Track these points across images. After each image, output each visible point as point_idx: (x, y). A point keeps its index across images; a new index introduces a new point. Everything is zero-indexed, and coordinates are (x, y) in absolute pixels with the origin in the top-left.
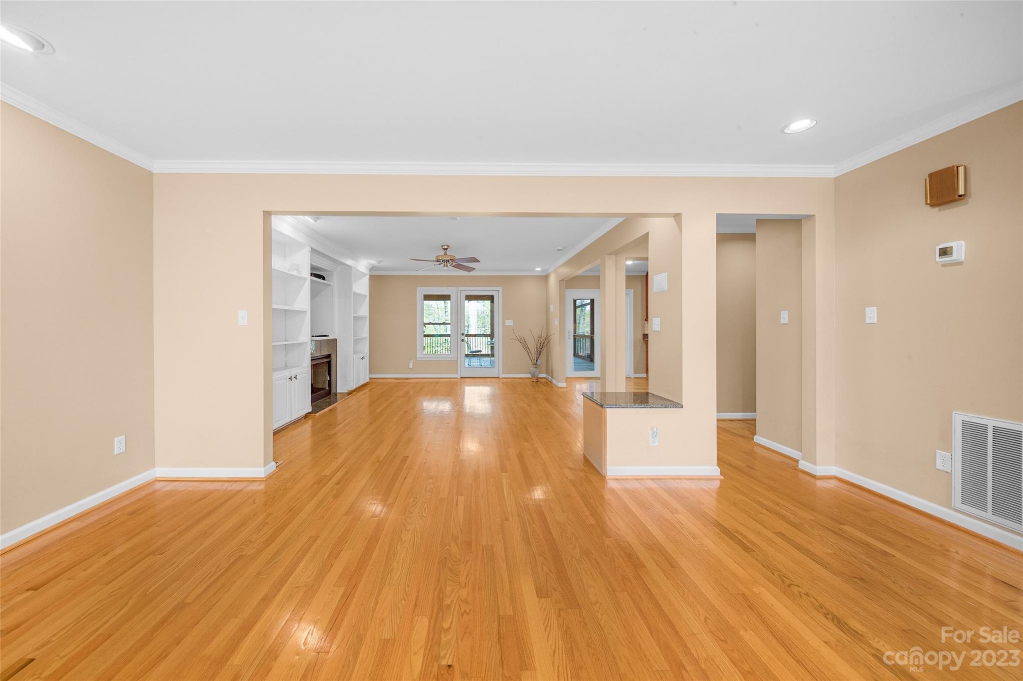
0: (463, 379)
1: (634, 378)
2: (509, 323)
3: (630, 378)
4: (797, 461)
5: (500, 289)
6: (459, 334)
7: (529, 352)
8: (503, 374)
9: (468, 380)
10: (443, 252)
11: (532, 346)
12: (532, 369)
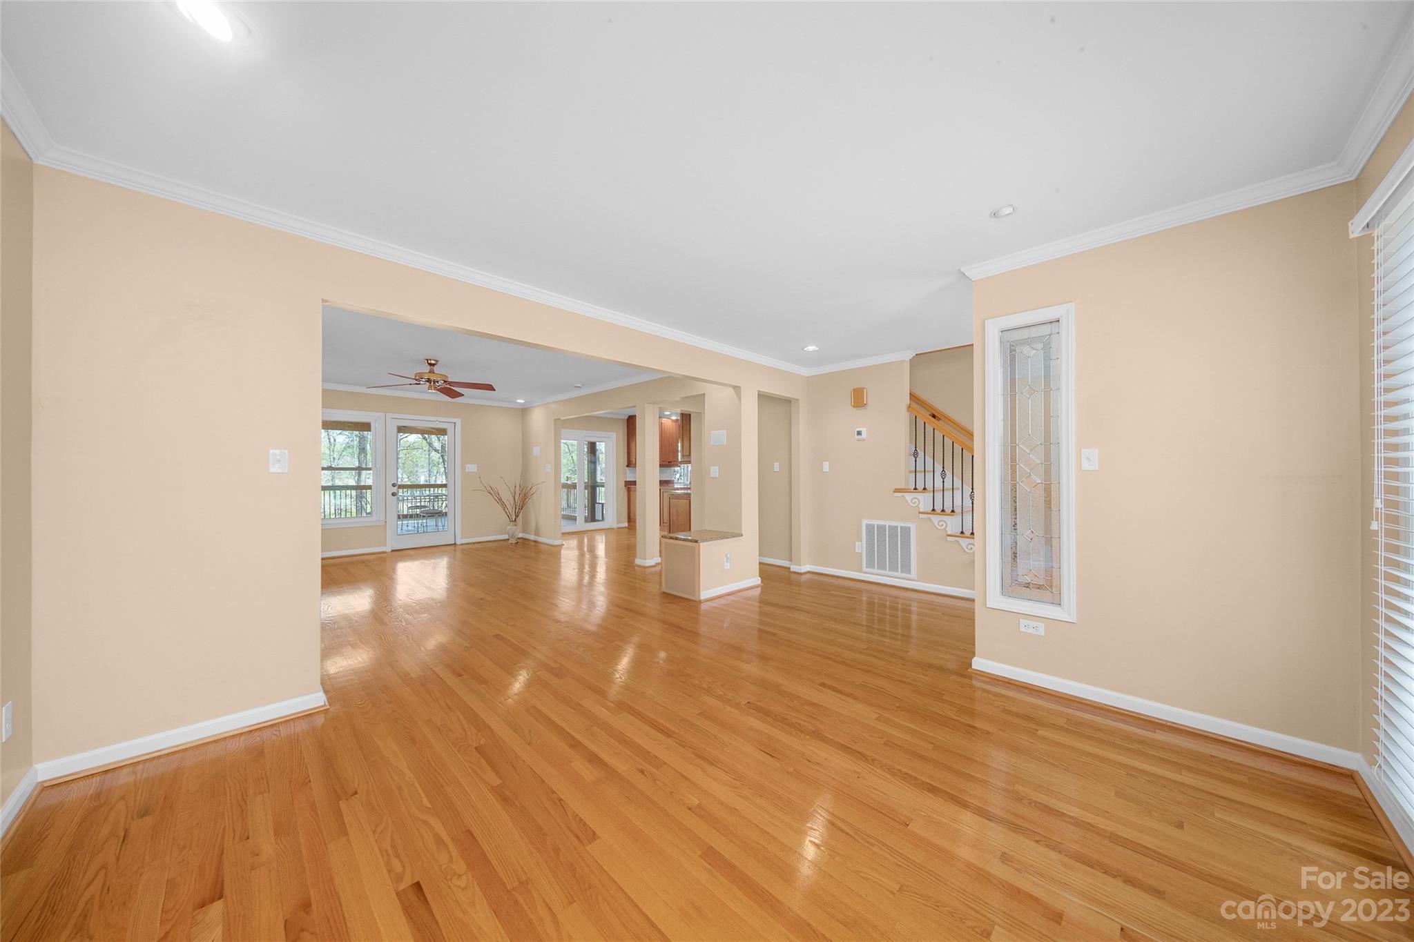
0: (395, 554)
1: (618, 528)
2: (472, 468)
3: (614, 528)
4: (789, 568)
5: (458, 421)
6: (389, 485)
7: (505, 507)
8: (462, 538)
9: (404, 555)
11: (507, 497)
12: (510, 528)
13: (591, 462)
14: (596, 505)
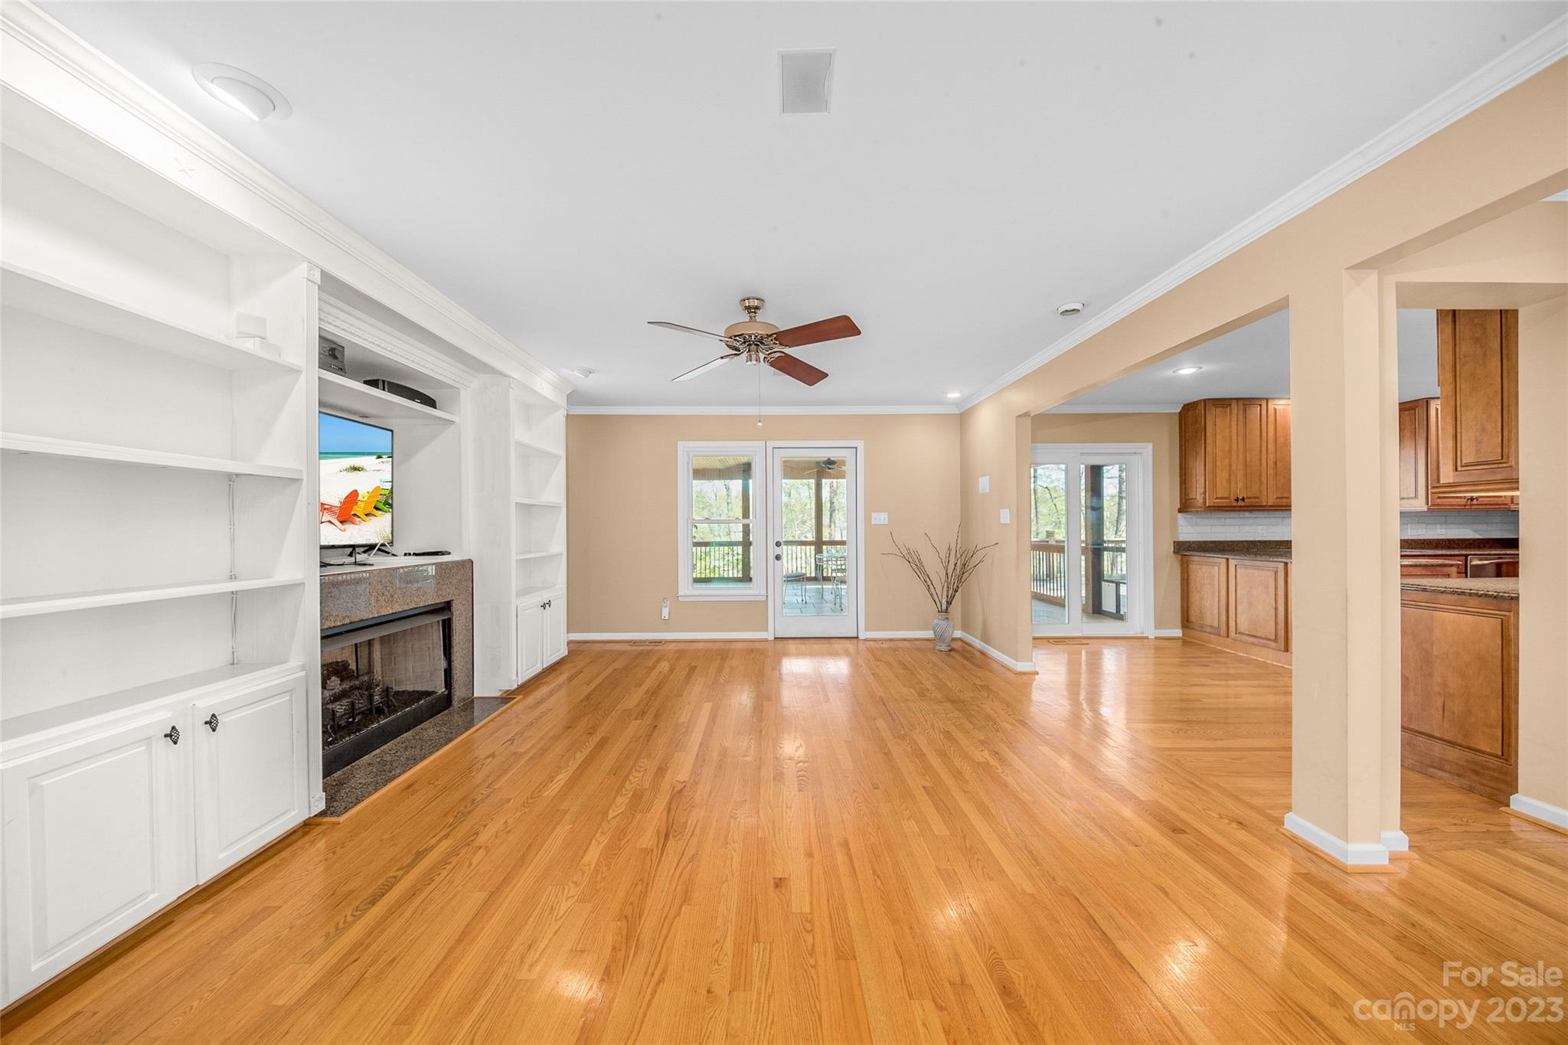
0: (780, 644)
1: (1156, 638)
2: (882, 518)
3: (1147, 638)
5: (862, 445)
6: (771, 544)
7: (929, 583)
8: (866, 628)
9: (792, 646)
10: (745, 317)
11: (935, 568)
12: (937, 621)
13: (1093, 509)
14: (1104, 584)
